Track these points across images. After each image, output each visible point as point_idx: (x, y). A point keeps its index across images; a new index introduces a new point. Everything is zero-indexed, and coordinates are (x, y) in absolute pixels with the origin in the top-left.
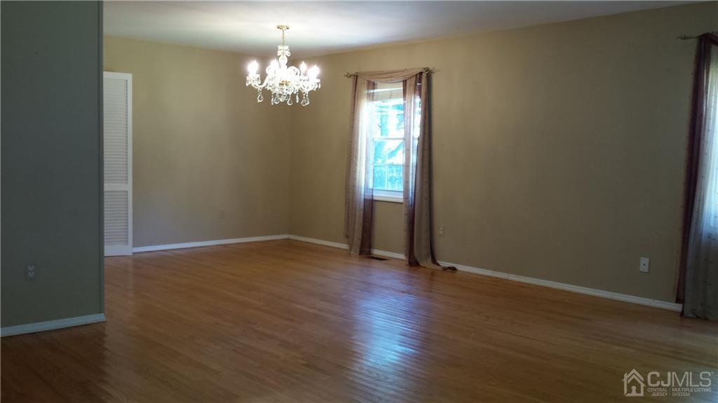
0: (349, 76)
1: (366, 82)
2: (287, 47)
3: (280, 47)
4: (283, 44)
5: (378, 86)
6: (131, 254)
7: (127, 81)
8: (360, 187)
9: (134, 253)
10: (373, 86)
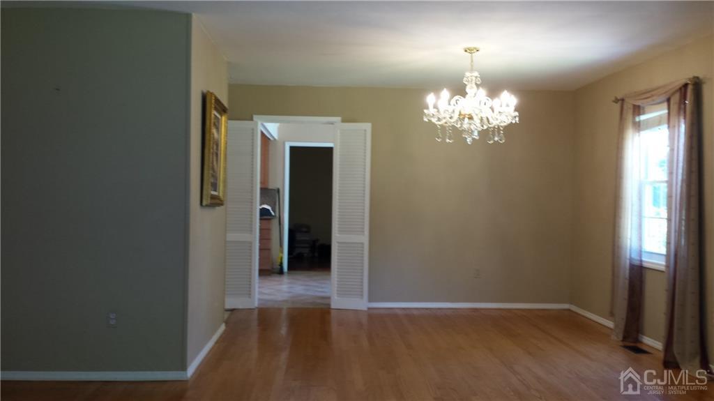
0: (616, 101)
1: (632, 107)
2: (476, 74)
3: (468, 74)
4: (472, 70)
5: (646, 110)
6: (366, 309)
7: (365, 131)
8: (626, 248)
9: (369, 309)
10: (638, 110)
